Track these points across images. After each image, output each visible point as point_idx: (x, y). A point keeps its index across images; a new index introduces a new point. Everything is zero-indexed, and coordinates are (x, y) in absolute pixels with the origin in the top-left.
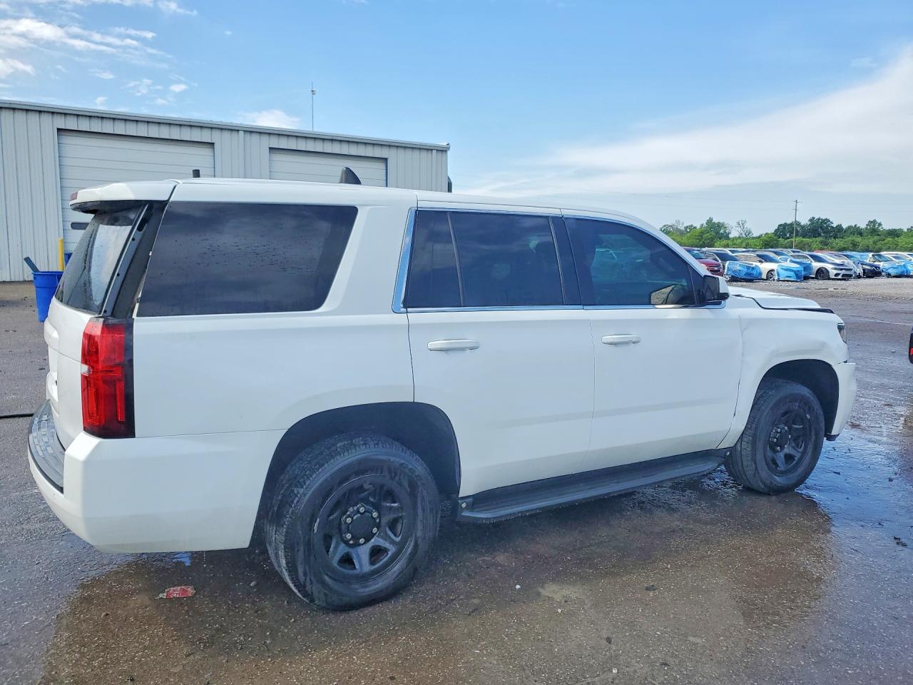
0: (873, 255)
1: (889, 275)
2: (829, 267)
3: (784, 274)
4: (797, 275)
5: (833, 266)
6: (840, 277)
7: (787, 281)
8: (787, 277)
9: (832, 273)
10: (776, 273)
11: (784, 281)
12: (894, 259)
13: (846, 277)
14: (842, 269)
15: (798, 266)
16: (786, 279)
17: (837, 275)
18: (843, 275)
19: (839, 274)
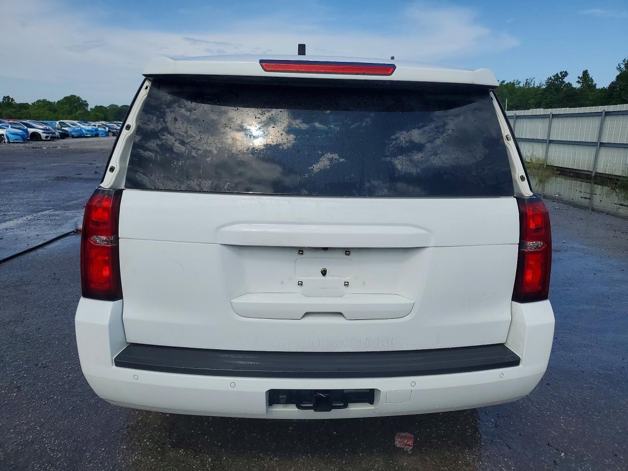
0: (59, 123)
1: (73, 137)
2: (40, 131)
3: (12, 138)
4: (23, 138)
5: (42, 131)
6: (49, 139)
7: (17, 143)
8: (16, 139)
9: (43, 135)
10: (5, 136)
11: (13, 143)
12: (71, 126)
13: (53, 138)
14: (49, 133)
15: (21, 131)
16: (15, 141)
17: (47, 137)
18: (51, 137)
19: (48, 136)
